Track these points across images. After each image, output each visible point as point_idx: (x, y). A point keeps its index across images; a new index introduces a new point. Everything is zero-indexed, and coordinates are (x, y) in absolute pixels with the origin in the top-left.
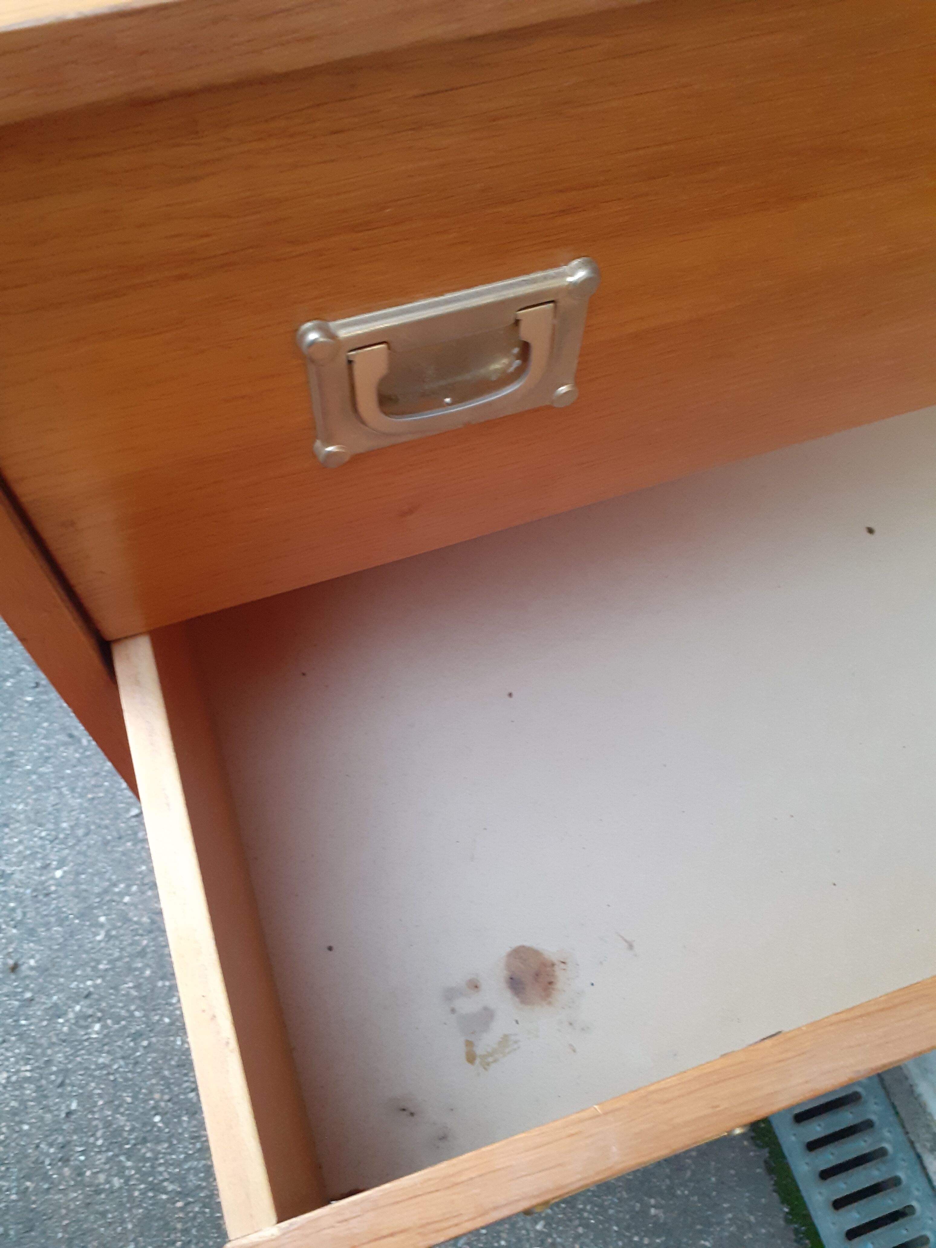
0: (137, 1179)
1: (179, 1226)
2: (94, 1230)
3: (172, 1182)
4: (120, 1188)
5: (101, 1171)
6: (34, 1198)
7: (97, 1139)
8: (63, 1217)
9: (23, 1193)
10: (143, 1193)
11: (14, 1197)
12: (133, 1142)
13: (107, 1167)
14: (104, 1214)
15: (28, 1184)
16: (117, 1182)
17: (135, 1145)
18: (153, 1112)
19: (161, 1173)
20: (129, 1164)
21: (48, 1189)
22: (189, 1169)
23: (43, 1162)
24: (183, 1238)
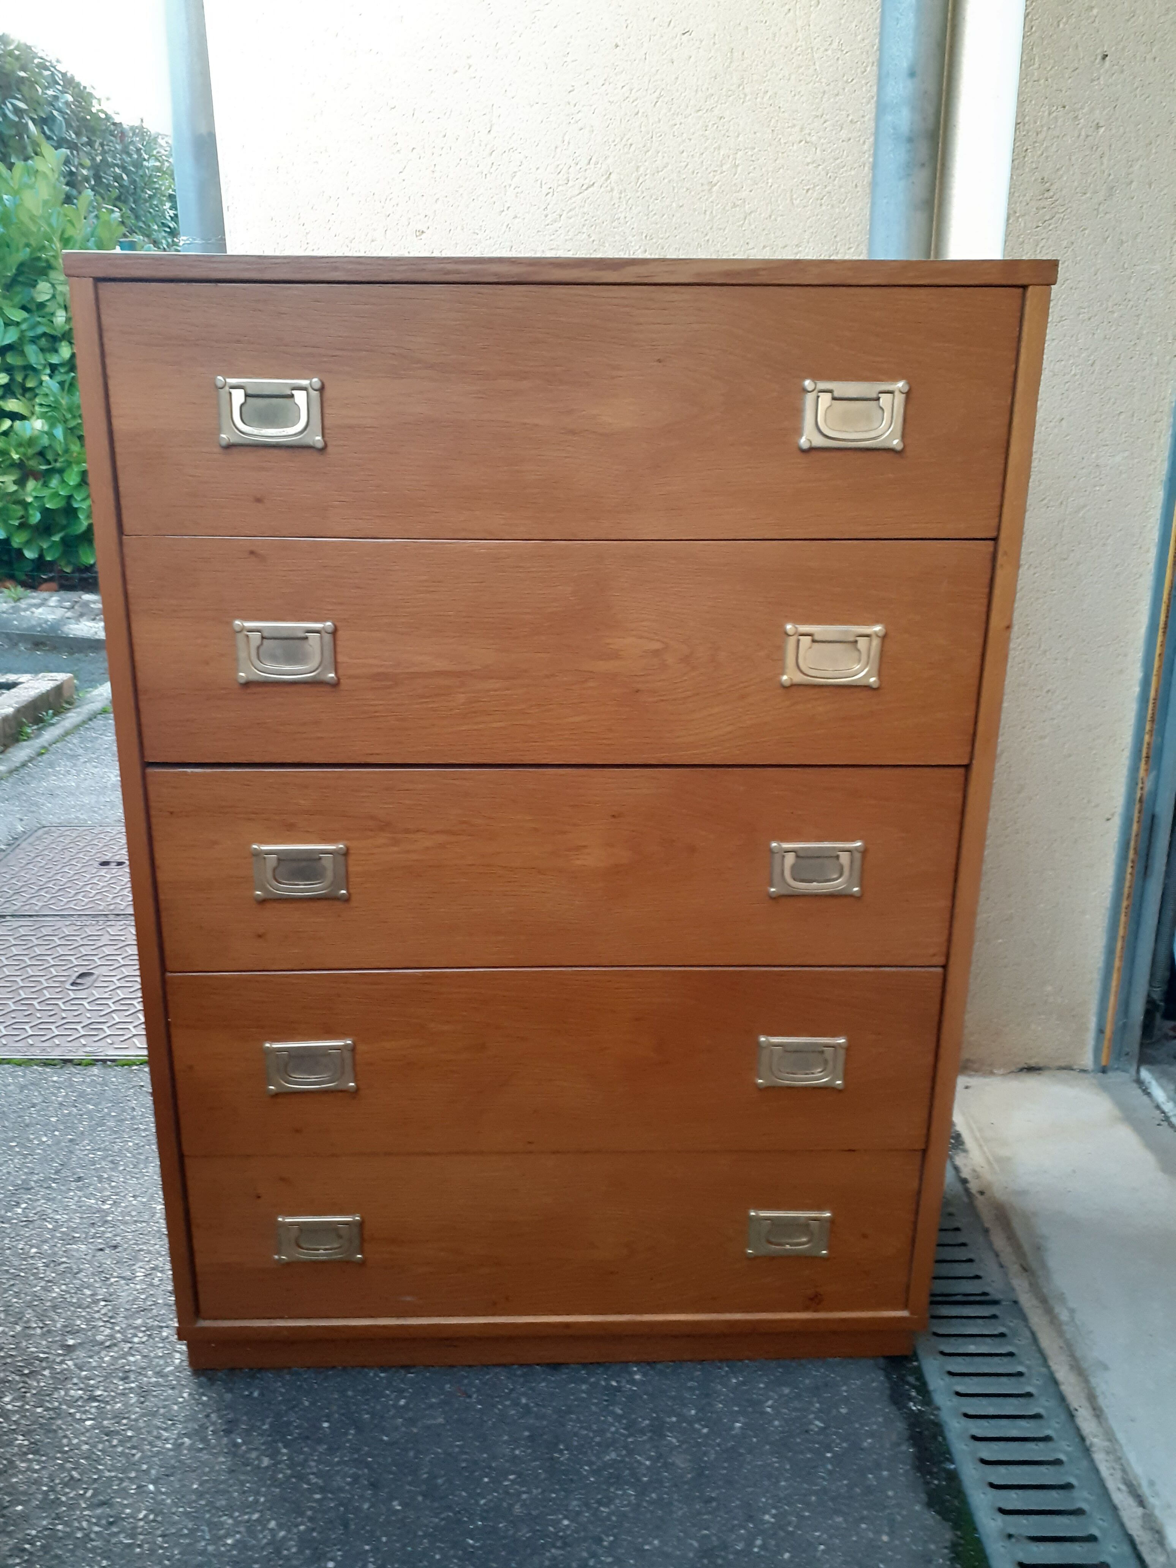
0: (286, 1465)
1: (309, 1513)
2: (228, 1492)
3: (317, 1477)
4: (267, 1468)
5: (256, 1449)
6: (185, 1452)
7: (264, 1424)
8: (205, 1474)
9: (178, 1446)
10: (288, 1478)
11: (169, 1446)
12: (296, 1435)
13: (263, 1447)
14: (242, 1484)
15: (186, 1440)
16: (266, 1462)
17: (296, 1438)
18: (324, 1419)
19: (310, 1467)
20: (284, 1451)
21: (202, 1449)
22: (338, 1472)
23: (207, 1428)
24: (308, 1524)
